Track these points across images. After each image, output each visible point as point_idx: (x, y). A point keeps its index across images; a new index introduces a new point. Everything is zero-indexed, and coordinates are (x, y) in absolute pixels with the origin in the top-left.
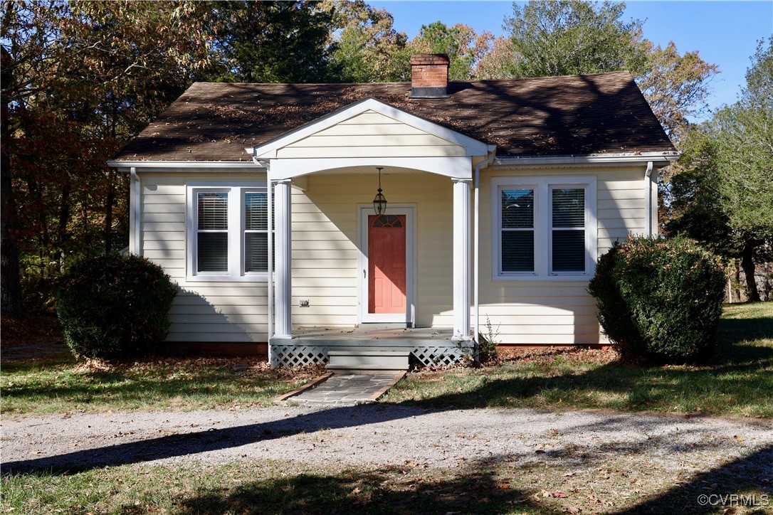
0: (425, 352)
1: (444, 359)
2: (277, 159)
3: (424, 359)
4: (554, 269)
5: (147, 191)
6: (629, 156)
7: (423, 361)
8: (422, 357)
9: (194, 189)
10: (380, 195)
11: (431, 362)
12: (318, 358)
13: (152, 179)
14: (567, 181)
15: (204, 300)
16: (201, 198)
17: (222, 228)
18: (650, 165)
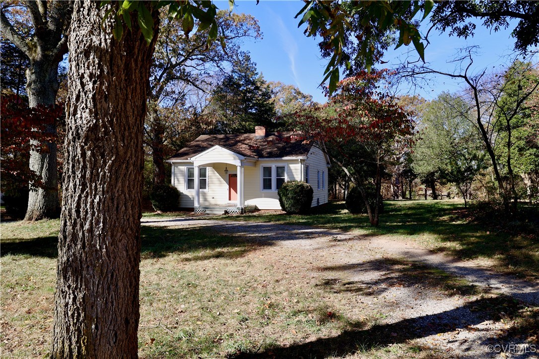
2: (195, 161)
4: (277, 189)
5: (175, 168)
6: (294, 158)
9: (187, 167)
10: (226, 169)
13: (176, 165)
14: (280, 165)
17: (193, 178)
18: (299, 160)
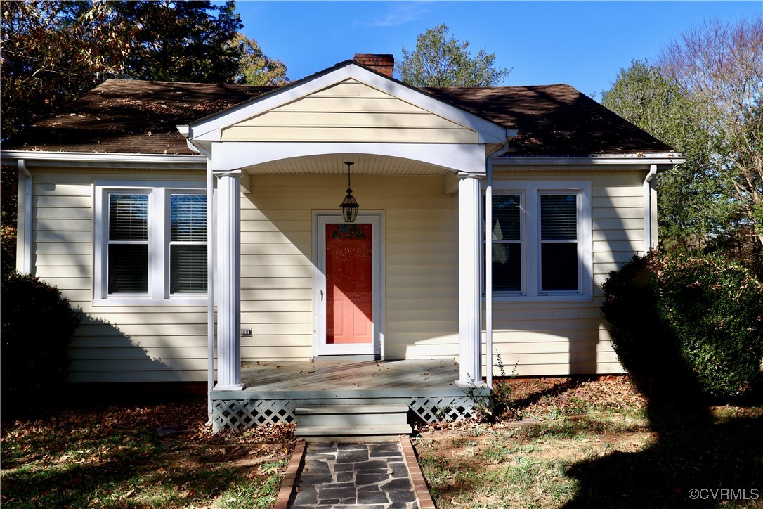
0: (425, 404)
1: (451, 413)
2: (221, 142)
3: (424, 414)
4: (544, 288)
5: (40, 191)
6: (632, 158)
7: (422, 416)
8: (421, 410)
9: (104, 190)
10: (349, 197)
11: (433, 417)
12: (279, 416)
13: (47, 176)
14: (556, 186)
15: (117, 330)
16: (113, 201)
17: (141, 239)
18: (653, 169)
